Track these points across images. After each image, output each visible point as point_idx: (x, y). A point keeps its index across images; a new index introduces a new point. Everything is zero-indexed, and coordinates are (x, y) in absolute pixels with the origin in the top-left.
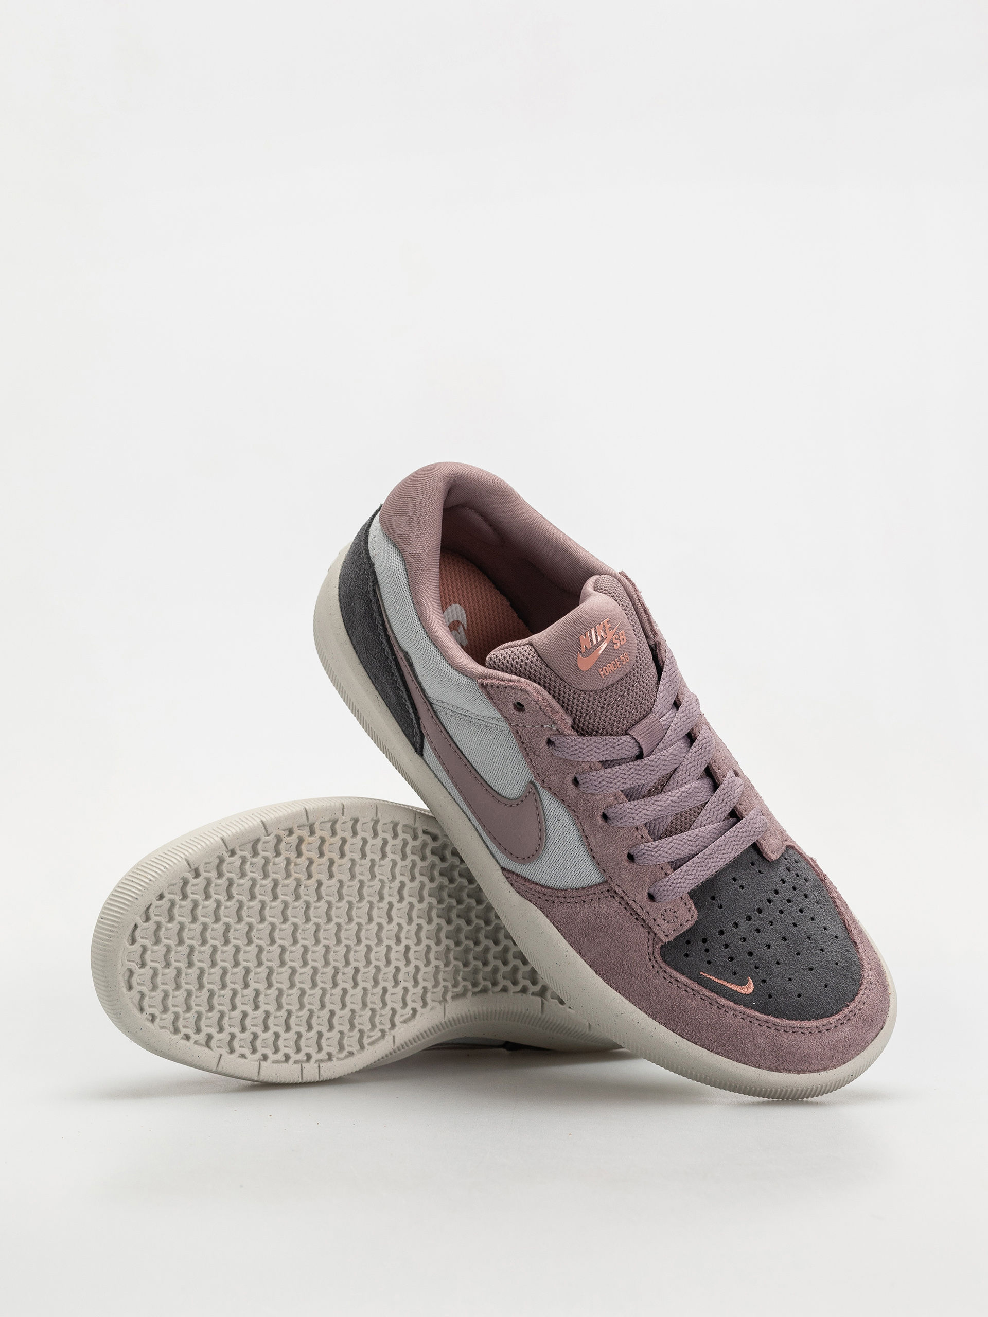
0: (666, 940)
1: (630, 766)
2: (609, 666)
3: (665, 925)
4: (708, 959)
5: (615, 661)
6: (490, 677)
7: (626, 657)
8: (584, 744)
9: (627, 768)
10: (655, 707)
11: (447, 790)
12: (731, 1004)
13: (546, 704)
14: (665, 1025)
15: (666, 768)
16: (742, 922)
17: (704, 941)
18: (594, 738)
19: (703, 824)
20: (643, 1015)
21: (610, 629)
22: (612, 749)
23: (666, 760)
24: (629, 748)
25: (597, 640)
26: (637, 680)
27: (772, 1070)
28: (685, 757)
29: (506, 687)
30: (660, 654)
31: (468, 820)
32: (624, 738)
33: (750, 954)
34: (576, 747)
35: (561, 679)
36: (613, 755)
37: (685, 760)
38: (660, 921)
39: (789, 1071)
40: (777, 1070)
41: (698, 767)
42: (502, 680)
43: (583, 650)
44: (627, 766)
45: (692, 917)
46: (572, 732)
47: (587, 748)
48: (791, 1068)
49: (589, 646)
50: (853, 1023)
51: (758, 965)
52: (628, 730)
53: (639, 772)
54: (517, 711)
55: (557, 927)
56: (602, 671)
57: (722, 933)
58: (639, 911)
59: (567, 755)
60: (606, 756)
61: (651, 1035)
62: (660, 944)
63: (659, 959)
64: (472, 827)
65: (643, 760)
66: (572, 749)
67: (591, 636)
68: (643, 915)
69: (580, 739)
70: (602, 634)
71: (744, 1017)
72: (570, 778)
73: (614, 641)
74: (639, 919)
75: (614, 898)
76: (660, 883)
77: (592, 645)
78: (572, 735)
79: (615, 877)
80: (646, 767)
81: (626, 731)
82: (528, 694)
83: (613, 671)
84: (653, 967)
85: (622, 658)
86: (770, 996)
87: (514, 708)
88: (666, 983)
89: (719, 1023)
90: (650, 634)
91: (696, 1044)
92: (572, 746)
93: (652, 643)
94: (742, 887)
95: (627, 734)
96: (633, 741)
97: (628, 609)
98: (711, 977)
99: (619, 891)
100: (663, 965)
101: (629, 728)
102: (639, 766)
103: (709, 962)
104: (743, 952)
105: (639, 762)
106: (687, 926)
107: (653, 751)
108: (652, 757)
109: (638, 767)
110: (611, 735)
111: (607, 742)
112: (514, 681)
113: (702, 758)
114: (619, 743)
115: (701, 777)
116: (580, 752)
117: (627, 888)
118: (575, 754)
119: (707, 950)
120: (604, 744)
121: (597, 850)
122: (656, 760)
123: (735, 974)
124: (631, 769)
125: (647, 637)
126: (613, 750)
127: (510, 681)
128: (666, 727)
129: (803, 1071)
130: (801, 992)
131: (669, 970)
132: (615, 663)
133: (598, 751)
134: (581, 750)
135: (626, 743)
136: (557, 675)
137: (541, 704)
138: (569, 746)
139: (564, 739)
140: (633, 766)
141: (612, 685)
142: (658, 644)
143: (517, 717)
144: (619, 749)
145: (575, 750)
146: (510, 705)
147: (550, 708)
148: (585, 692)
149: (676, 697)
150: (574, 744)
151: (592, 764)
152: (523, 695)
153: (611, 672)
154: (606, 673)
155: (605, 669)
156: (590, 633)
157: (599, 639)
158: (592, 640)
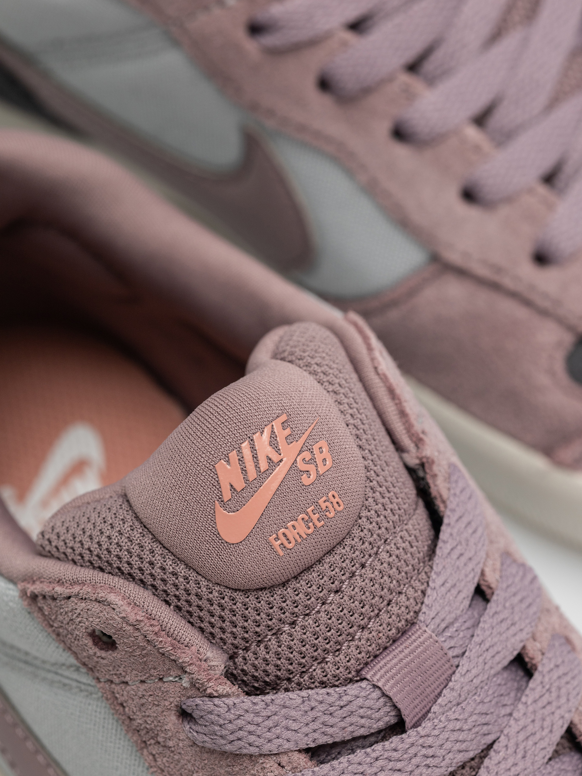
1: (374, 755)
2: (293, 526)
5: (307, 514)
6: (40, 578)
7: (334, 501)
8: (257, 714)
9: (368, 760)
10: (424, 609)
13: (156, 629)
15: (463, 746)
18: (281, 697)
21: (290, 439)
22: (327, 718)
23: (461, 730)
24: (369, 712)
25: (257, 466)
26: (372, 552)
28: (510, 714)
29: (69, 598)
30: (436, 485)
32: (353, 689)
34: (240, 722)
35: (186, 565)
36: (330, 730)
37: (512, 722)
41: (544, 733)
42: (60, 582)
43: (227, 495)
44: (367, 754)
46: (227, 687)
47: (266, 723)
49: (239, 485)
52: (362, 669)
53: (399, 765)
54: (101, 649)
56: (277, 539)
59: (223, 742)
60: (316, 735)
65: (404, 736)
66: (230, 727)
67: (241, 460)
69: (248, 701)
70: (270, 451)
73: (301, 466)
77: (246, 480)
78: (227, 696)
80: (412, 751)
81: (358, 672)
82: (117, 609)
83: (305, 537)
85: (323, 506)
87: (95, 644)
90: (406, 441)
92: (230, 722)
93: (413, 462)
95: (362, 680)
96: (376, 694)
97: (342, 391)
101: (366, 664)
102: (395, 750)
105: (395, 740)
107: (429, 711)
108: (426, 727)
109: (395, 754)
110: (324, 685)
111: (313, 704)
112: (83, 583)
113: (553, 713)
114: (342, 704)
115: (556, 753)
116: (250, 733)
118: (239, 739)
120: (306, 708)
122: (436, 732)
124: (377, 759)
125: (399, 448)
126: (331, 720)
127: (74, 583)
128: (457, 651)
132: (306, 518)
133: (294, 726)
134: (251, 728)
135: (360, 702)
136: (178, 559)
137: (145, 629)
138: (224, 719)
139: (208, 704)
140: (381, 756)
141: (308, 569)
142: (428, 462)
143: (105, 662)
144: (344, 716)
145: (240, 729)
146: (82, 637)
147: (168, 636)
148: (246, 591)
149: (479, 581)
150: (232, 717)
151: (284, 759)
152: (106, 613)
153: (299, 540)
154: (286, 543)
155: (284, 534)
156: (240, 452)
157: (264, 465)
158: (244, 470)
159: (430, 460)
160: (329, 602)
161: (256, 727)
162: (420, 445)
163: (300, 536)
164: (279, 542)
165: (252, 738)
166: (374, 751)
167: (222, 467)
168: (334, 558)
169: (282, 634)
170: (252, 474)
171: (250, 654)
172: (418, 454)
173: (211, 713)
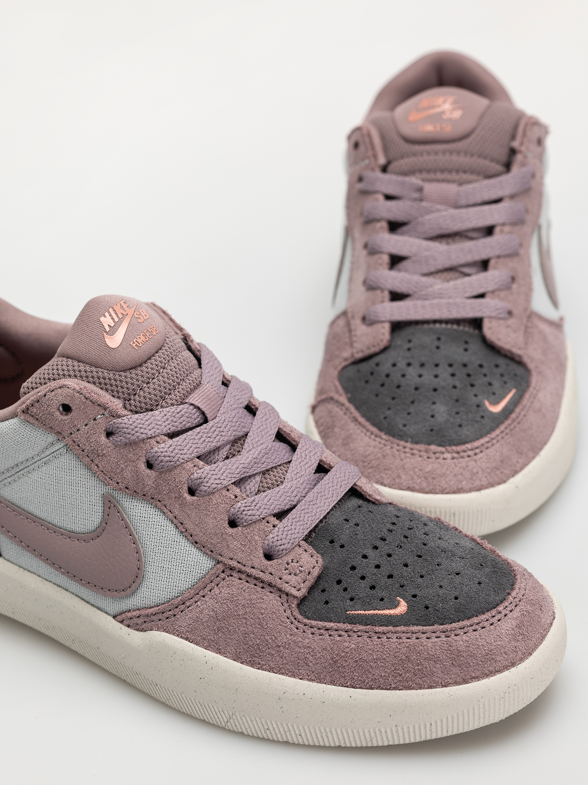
0: (299, 594)
3: (293, 579)
4: (350, 596)
6: (28, 399)
8: (142, 420)
9: (195, 433)
10: (203, 381)
11: (35, 574)
12: (391, 628)
13: (89, 391)
14: (333, 683)
16: (370, 552)
17: (339, 582)
18: (150, 413)
19: (294, 478)
20: (306, 683)
22: (173, 418)
23: (232, 421)
24: (192, 416)
25: (118, 317)
27: (460, 684)
28: (251, 424)
29: (45, 395)
30: (193, 345)
31: (65, 591)
32: (181, 407)
33: (390, 576)
34: (135, 425)
37: (253, 426)
38: (286, 577)
39: (477, 678)
40: (465, 682)
42: (40, 392)
43: (108, 329)
44: (194, 431)
45: (317, 563)
46: (126, 413)
48: (478, 673)
49: (112, 324)
50: (522, 608)
51: (402, 584)
54: (65, 415)
55: (187, 639)
57: (353, 568)
58: (261, 575)
59: (129, 436)
60: (170, 427)
61: (322, 701)
62: (295, 602)
63: (300, 617)
64: (72, 595)
65: (209, 424)
67: (110, 315)
68: (266, 577)
69: (136, 416)
70: (122, 311)
71: (408, 635)
72: (142, 466)
73: (136, 316)
74: (265, 586)
75: (232, 576)
76: (271, 536)
77: (114, 322)
79: (225, 552)
80: (213, 430)
81: (182, 400)
82: (68, 388)
83: (145, 342)
84: (297, 629)
86: (427, 608)
87: (61, 413)
88: (317, 637)
89: (386, 653)
91: (372, 688)
92: (131, 425)
94: (357, 525)
95: (184, 403)
96: (192, 407)
98: (359, 612)
99: (234, 563)
100: (306, 621)
102: (206, 429)
103: (352, 599)
104: (383, 576)
105: (205, 426)
106: (316, 572)
107: (217, 414)
108: (217, 420)
109: (206, 431)
112: (51, 386)
113: (270, 426)
114: (178, 412)
115: (275, 440)
116: (141, 428)
117: (240, 556)
118: (136, 433)
119: (345, 590)
121: (196, 531)
122: (222, 421)
123: (382, 600)
124: (198, 433)
126: (175, 420)
127: (47, 388)
128: (222, 395)
129: (491, 672)
130: (457, 594)
131: (314, 623)
133: (159, 424)
134: (141, 426)
135: (186, 410)
136: (91, 365)
137: (84, 392)
138: (128, 424)
139: (120, 420)
140: (200, 431)
141: (149, 358)
142: (187, 336)
143: (68, 421)
144: (180, 417)
145: (136, 427)
146: (55, 412)
147: (95, 394)
148: (124, 371)
149: (223, 379)
150: (131, 422)
151: (158, 439)
152: (66, 391)
153: (143, 343)
154: (138, 344)
155: (136, 341)
156: (109, 312)
157: (120, 316)
158: (113, 319)
159: (188, 335)
160: (161, 372)
161: (143, 425)
162: (182, 330)
163: (143, 342)
164: (135, 344)
165: (142, 430)
166: (196, 430)
167: (102, 319)
168: (160, 354)
169: (144, 388)
170: (116, 320)
171: (132, 401)
172: (182, 333)
173: (121, 423)
